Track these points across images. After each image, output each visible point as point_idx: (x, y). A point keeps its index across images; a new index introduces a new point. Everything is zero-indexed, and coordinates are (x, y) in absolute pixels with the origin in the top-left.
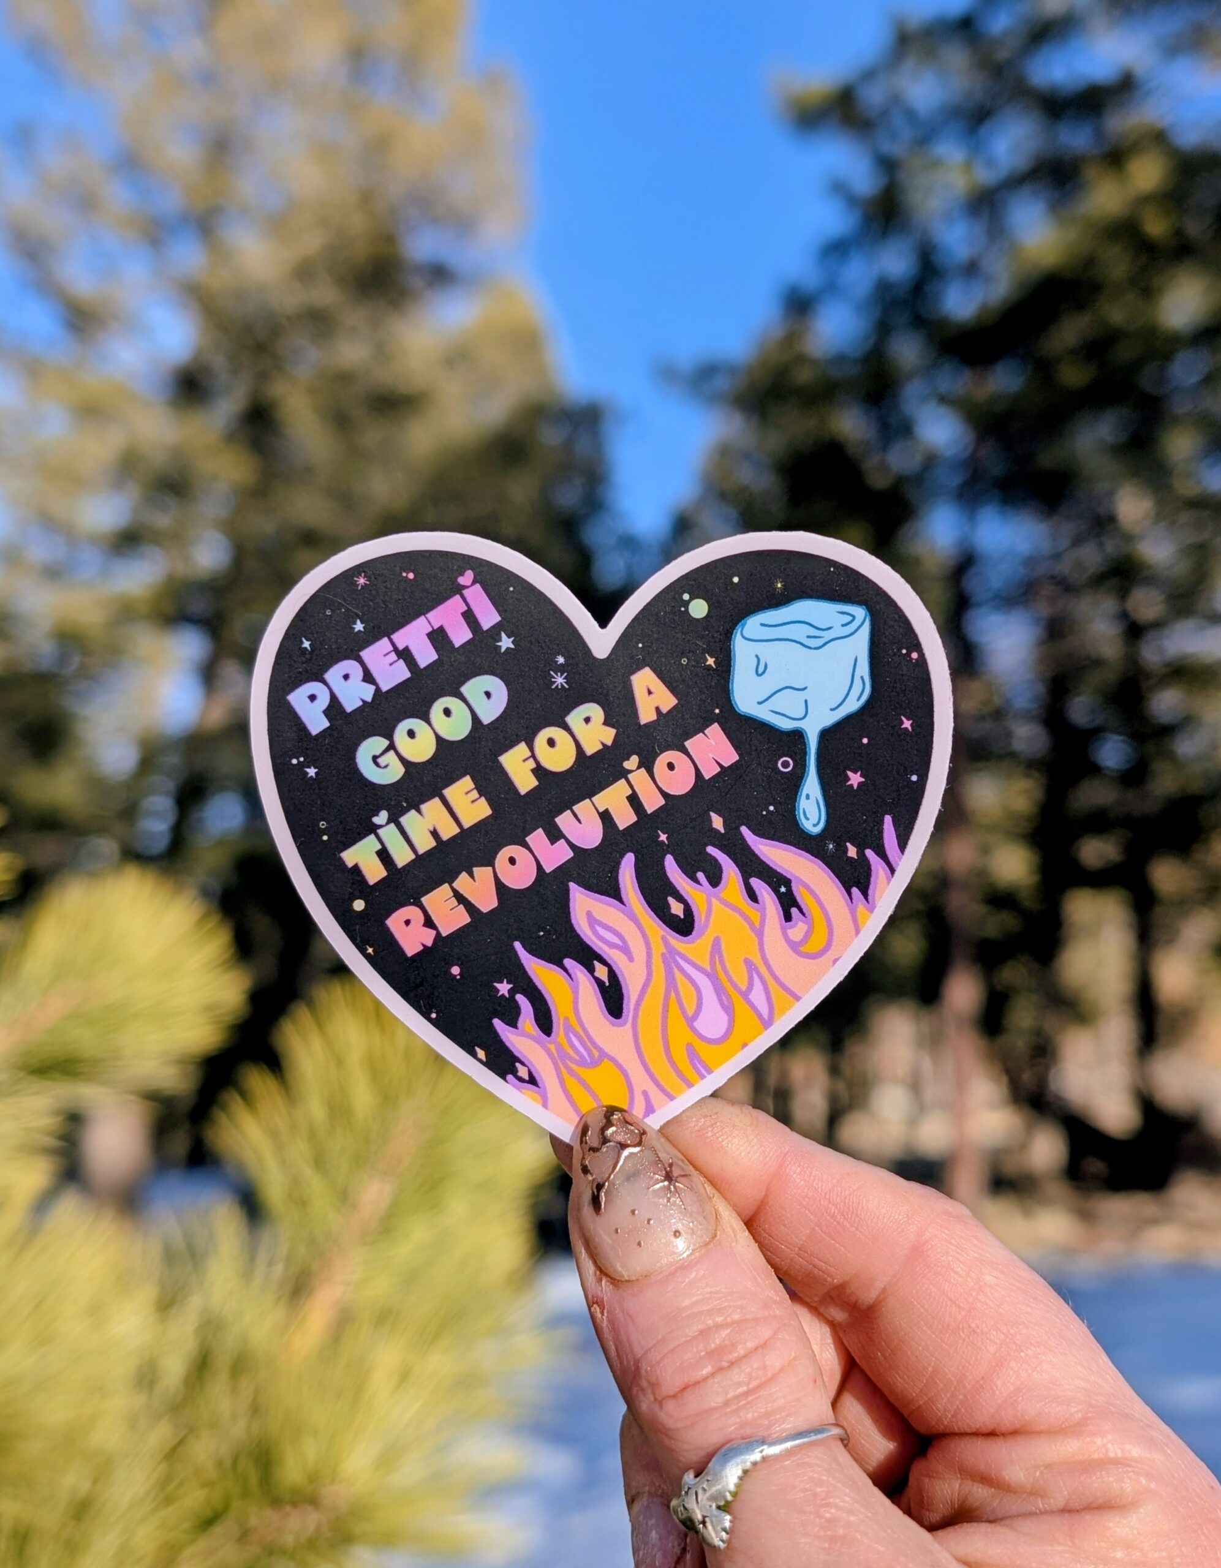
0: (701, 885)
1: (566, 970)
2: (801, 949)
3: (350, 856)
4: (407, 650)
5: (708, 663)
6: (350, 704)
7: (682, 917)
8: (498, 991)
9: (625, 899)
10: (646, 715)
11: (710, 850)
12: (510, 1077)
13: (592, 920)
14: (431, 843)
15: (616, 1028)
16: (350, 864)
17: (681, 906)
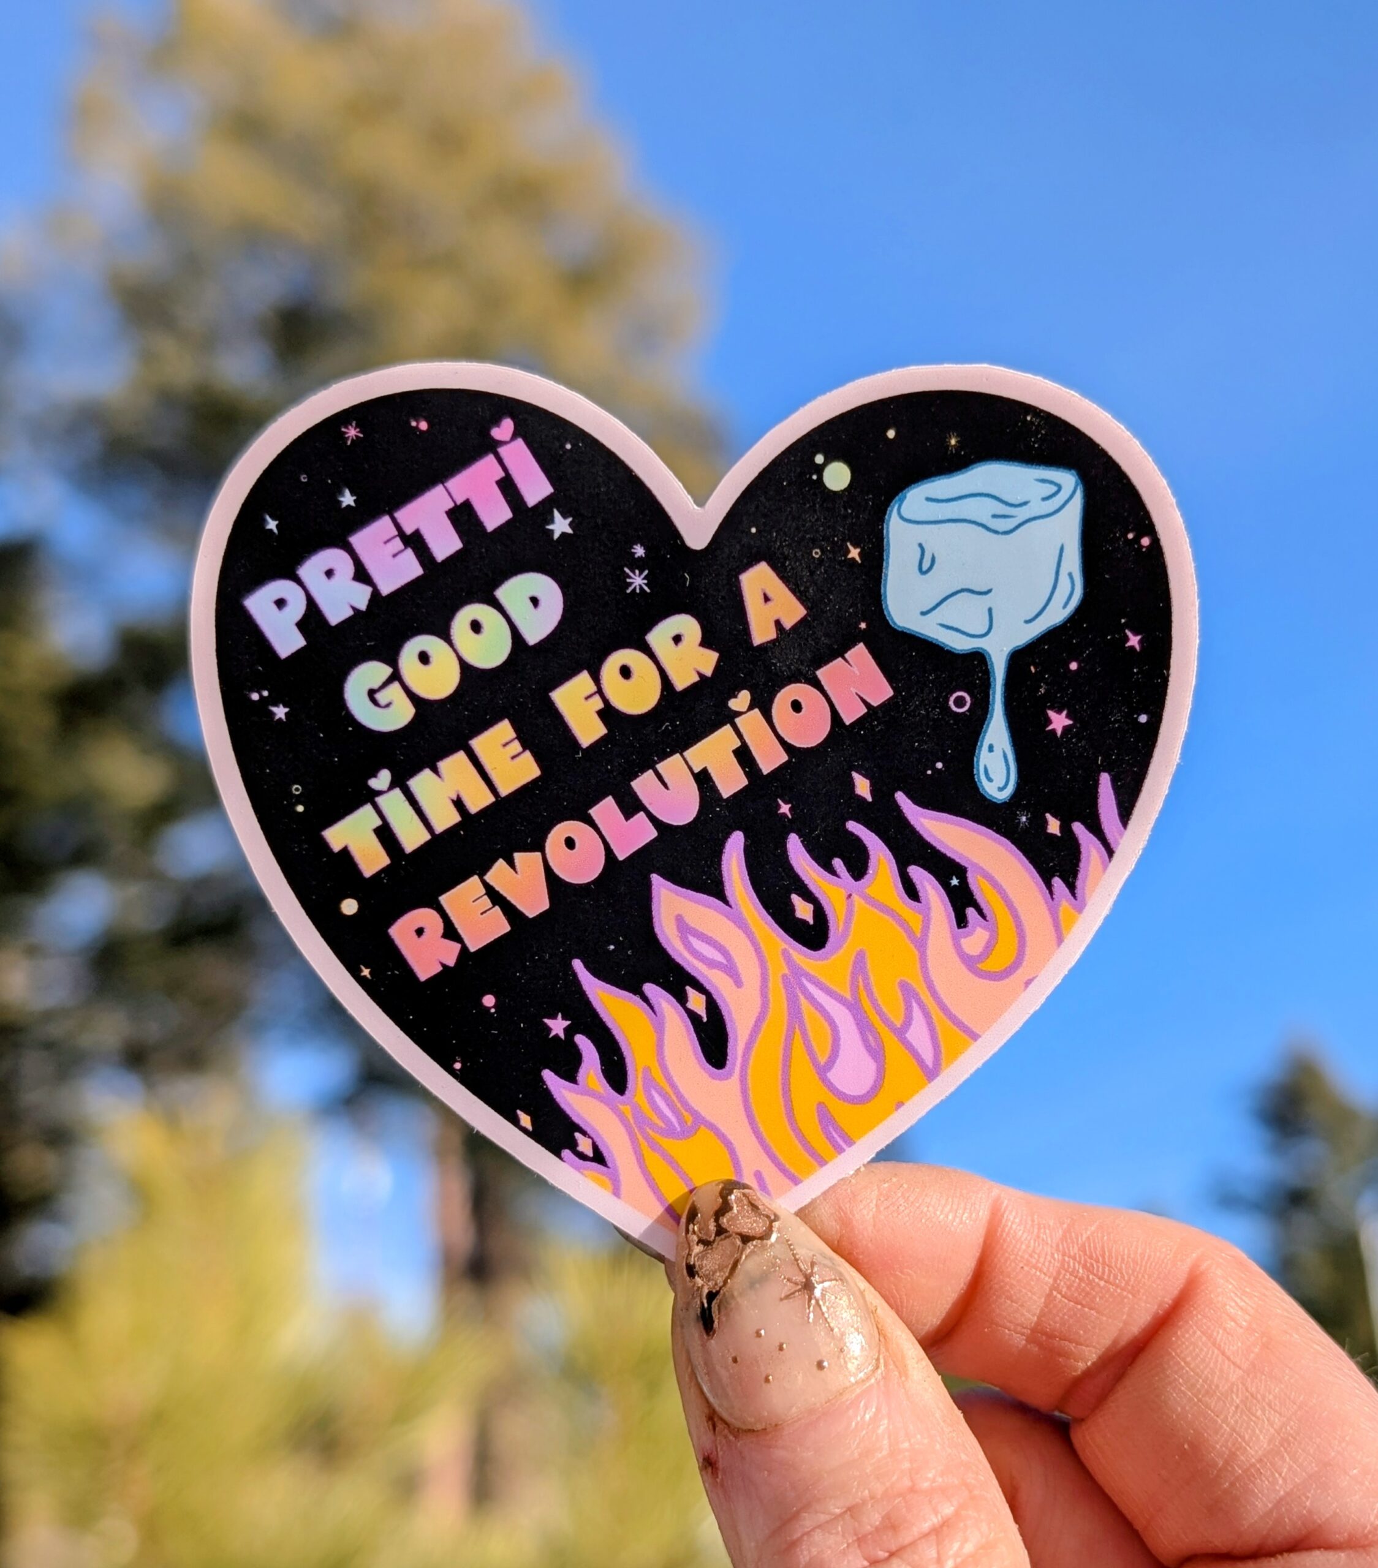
0: (838, 876)
1: (646, 999)
2: (979, 966)
3: (337, 836)
4: (417, 534)
5: (850, 556)
6: (336, 613)
7: (811, 922)
8: (549, 1030)
9: (730, 899)
10: (761, 633)
11: (853, 826)
12: (566, 1153)
13: (684, 928)
14: (455, 818)
15: (717, 1082)
16: (336, 846)
17: (810, 907)
